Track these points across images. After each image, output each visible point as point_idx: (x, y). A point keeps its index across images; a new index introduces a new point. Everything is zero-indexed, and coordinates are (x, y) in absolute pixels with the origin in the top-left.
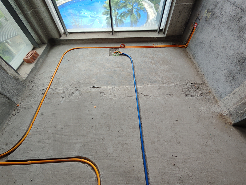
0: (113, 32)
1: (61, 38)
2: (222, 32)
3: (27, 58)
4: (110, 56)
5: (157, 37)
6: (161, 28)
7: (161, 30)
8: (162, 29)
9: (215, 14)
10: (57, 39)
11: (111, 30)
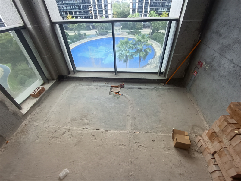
0: (116, 72)
1: (70, 76)
2: (223, 85)
3: (33, 94)
4: (110, 94)
5: (157, 79)
6: (161, 71)
7: (161, 72)
8: (163, 72)
9: (213, 67)
10: (66, 76)
11: (114, 71)
